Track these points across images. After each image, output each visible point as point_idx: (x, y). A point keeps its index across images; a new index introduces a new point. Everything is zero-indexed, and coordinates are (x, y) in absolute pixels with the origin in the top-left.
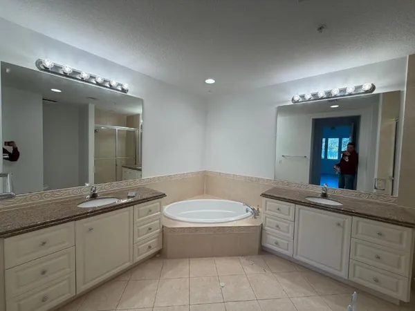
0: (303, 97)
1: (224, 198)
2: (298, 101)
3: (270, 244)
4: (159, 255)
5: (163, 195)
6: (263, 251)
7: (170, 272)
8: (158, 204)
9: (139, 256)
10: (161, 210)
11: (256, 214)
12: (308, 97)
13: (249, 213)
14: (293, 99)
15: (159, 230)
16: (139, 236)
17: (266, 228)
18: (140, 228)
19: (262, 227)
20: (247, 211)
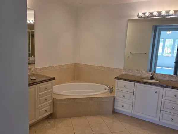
0: (144, 14)
1: (88, 82)
2: (141, 17)
3: (119, 107)
4: (51, 116)
5: (54, 79)
6: (115, 112)
7: (60, 124)
8: (51, 84)
9: (40, 116)
10: (52, 88)
11: (111, 90)
12: (147, 14)
13: (107, 90)
14: (138, 15)
15: (51, 101)
16: (40, 104)
17: (118, 98)
18: (40, 99)
19: (114, 98)
20: (105, 89)
